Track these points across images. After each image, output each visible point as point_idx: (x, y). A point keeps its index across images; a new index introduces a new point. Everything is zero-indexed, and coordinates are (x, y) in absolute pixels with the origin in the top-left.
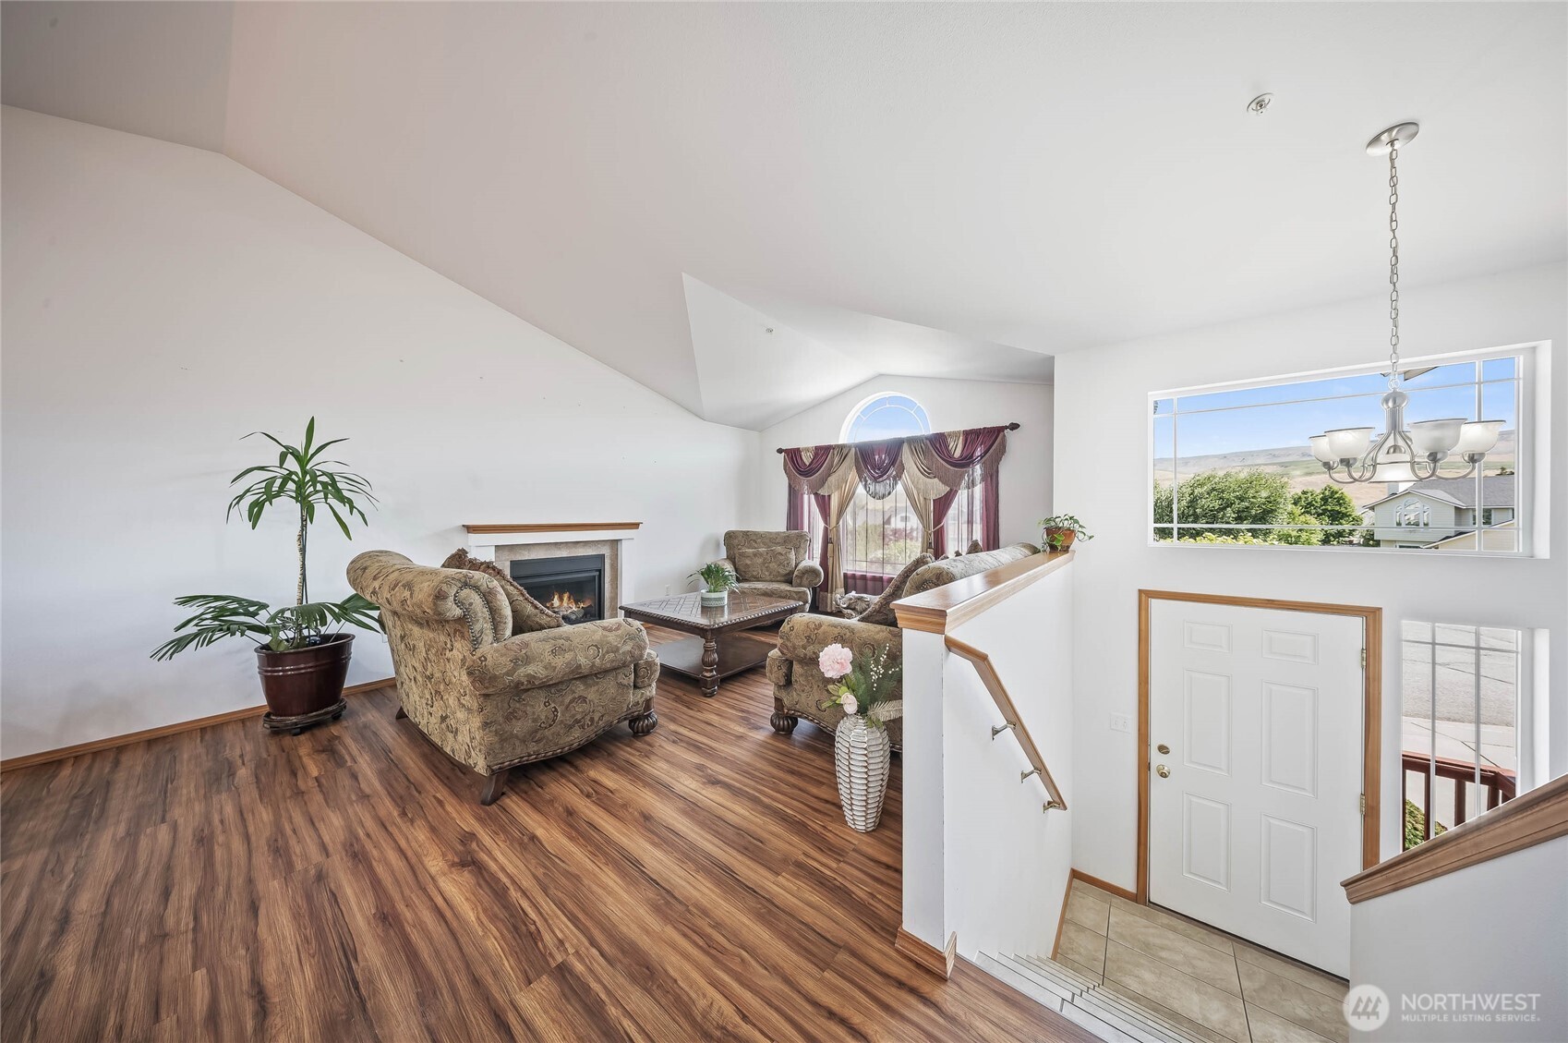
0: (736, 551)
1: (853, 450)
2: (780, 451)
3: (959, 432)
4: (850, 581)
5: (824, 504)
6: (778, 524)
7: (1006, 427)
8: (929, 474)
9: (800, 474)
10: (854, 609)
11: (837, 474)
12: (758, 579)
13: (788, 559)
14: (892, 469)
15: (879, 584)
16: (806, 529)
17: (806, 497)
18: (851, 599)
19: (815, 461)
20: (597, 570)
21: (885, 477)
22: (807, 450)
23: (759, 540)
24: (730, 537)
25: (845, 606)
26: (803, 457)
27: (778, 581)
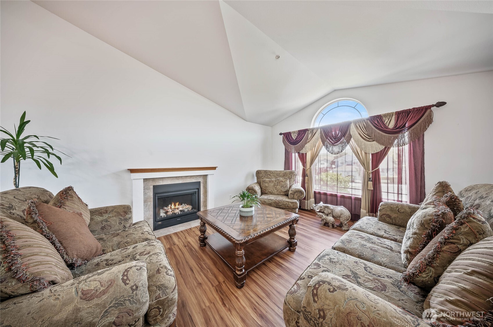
0: (261, 180)
1: (319, 130)
2: (281, 134)
3: (392, 113)
4: (317, 195)
5: (303, 158)
6: (280, 167)
7: (433, 106)
8: (369, 139)
9: (291, 144)
10: (323, 212)
11: (310, 142)
12: (271, 193)
13: (286, 184)
14: (343, 138)
15: (335, 198)
16: (293, 169)
17: (293, 154)
18: (321, 207)
19: (298, 137)
20: (197, 189)
21: (339, 142)
22: (294, 132)
23: (271, 175)
24: (258, 172)
25: (318, 211)
26: (292, 136)
27: (281, 195)
